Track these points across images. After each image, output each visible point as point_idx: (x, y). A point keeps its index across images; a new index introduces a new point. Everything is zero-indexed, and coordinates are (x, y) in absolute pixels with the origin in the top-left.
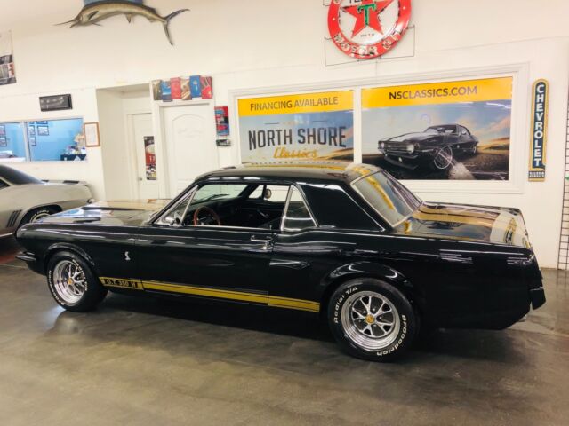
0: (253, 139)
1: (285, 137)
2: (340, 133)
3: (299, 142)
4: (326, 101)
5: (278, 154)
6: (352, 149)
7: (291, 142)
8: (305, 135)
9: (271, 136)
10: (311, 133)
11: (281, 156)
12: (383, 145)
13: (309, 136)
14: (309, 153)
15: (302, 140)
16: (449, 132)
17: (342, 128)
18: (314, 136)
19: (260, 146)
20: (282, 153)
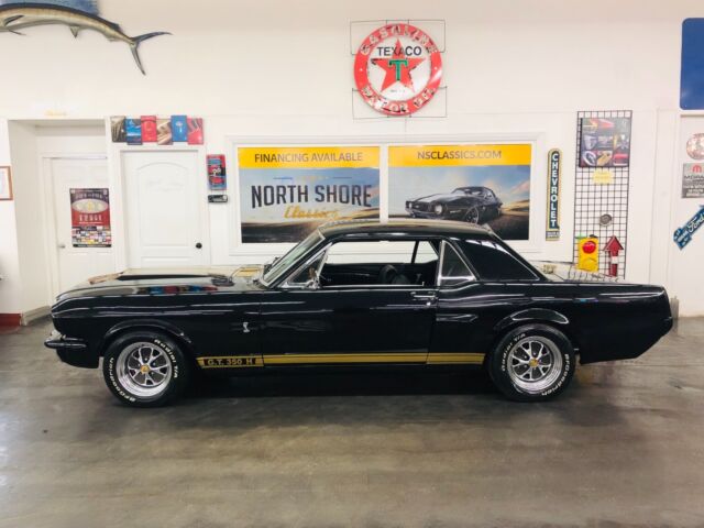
0: (257, 196)
1: (300, 194)
2: (365, 192)
3: (317, 200)
4: (347, 157)
5: (291, 213)
6: (378, 209)
7: (306, 200)
9: (281, 193)
10: (332, 191)
11: (294, 216)
12: (410, 206)
13: (329, 194)
15: (320, 198)
16: (475, 194)
17: (367, 187)
18: (334, 194)
19: (266, 204)
20: (295, 212)
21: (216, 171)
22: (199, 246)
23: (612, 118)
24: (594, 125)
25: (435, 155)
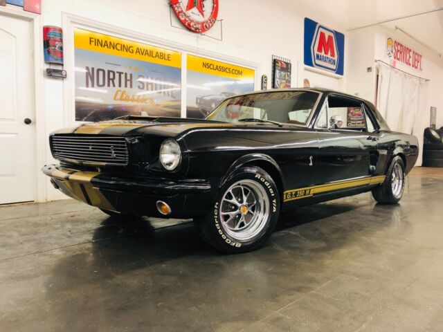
1: (126, 80)
3: (139, 87)
4: (161, 56)
5: (119, 96)
6: (180, 101)
7: (131, 87)
8: (145, 82)
9: (111, 77)
11: (121, 99)
12: (199, 101)
13: (147, 84)
14: (147, 99)
15: (141, 87)
19: (98, 85)
20: (122, 96)
21: (58, 44)
22: (28, 122)
23: (285, 63)
24: (280, 64)
25: (212, 67)
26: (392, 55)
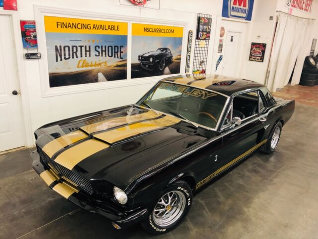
0: (59, 53)
1: (86, 51)
2: (120, 50)
3: (96, 55)
4: (112, 28)
5: (81, 65)
6: (126, 60)
7: (90, 56)
8: (100, 50)
9: (75, 51)
10: (104, 49)
11: (82, 66)
12: (140, 58)
13: (102, 51)
14: (102, 63)
16: (164, 51)
17: (121, 47)
18: (105, 51)
19: (65, 59)
20: (83, 64)
21: (32, 34)
22: (15, 93)
23: (207, 18)
24: (203, 20)
25: (151, 30)
26: (290, 4)
